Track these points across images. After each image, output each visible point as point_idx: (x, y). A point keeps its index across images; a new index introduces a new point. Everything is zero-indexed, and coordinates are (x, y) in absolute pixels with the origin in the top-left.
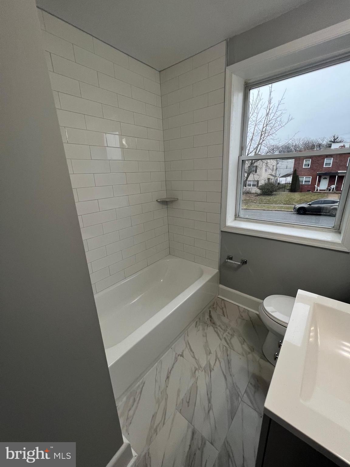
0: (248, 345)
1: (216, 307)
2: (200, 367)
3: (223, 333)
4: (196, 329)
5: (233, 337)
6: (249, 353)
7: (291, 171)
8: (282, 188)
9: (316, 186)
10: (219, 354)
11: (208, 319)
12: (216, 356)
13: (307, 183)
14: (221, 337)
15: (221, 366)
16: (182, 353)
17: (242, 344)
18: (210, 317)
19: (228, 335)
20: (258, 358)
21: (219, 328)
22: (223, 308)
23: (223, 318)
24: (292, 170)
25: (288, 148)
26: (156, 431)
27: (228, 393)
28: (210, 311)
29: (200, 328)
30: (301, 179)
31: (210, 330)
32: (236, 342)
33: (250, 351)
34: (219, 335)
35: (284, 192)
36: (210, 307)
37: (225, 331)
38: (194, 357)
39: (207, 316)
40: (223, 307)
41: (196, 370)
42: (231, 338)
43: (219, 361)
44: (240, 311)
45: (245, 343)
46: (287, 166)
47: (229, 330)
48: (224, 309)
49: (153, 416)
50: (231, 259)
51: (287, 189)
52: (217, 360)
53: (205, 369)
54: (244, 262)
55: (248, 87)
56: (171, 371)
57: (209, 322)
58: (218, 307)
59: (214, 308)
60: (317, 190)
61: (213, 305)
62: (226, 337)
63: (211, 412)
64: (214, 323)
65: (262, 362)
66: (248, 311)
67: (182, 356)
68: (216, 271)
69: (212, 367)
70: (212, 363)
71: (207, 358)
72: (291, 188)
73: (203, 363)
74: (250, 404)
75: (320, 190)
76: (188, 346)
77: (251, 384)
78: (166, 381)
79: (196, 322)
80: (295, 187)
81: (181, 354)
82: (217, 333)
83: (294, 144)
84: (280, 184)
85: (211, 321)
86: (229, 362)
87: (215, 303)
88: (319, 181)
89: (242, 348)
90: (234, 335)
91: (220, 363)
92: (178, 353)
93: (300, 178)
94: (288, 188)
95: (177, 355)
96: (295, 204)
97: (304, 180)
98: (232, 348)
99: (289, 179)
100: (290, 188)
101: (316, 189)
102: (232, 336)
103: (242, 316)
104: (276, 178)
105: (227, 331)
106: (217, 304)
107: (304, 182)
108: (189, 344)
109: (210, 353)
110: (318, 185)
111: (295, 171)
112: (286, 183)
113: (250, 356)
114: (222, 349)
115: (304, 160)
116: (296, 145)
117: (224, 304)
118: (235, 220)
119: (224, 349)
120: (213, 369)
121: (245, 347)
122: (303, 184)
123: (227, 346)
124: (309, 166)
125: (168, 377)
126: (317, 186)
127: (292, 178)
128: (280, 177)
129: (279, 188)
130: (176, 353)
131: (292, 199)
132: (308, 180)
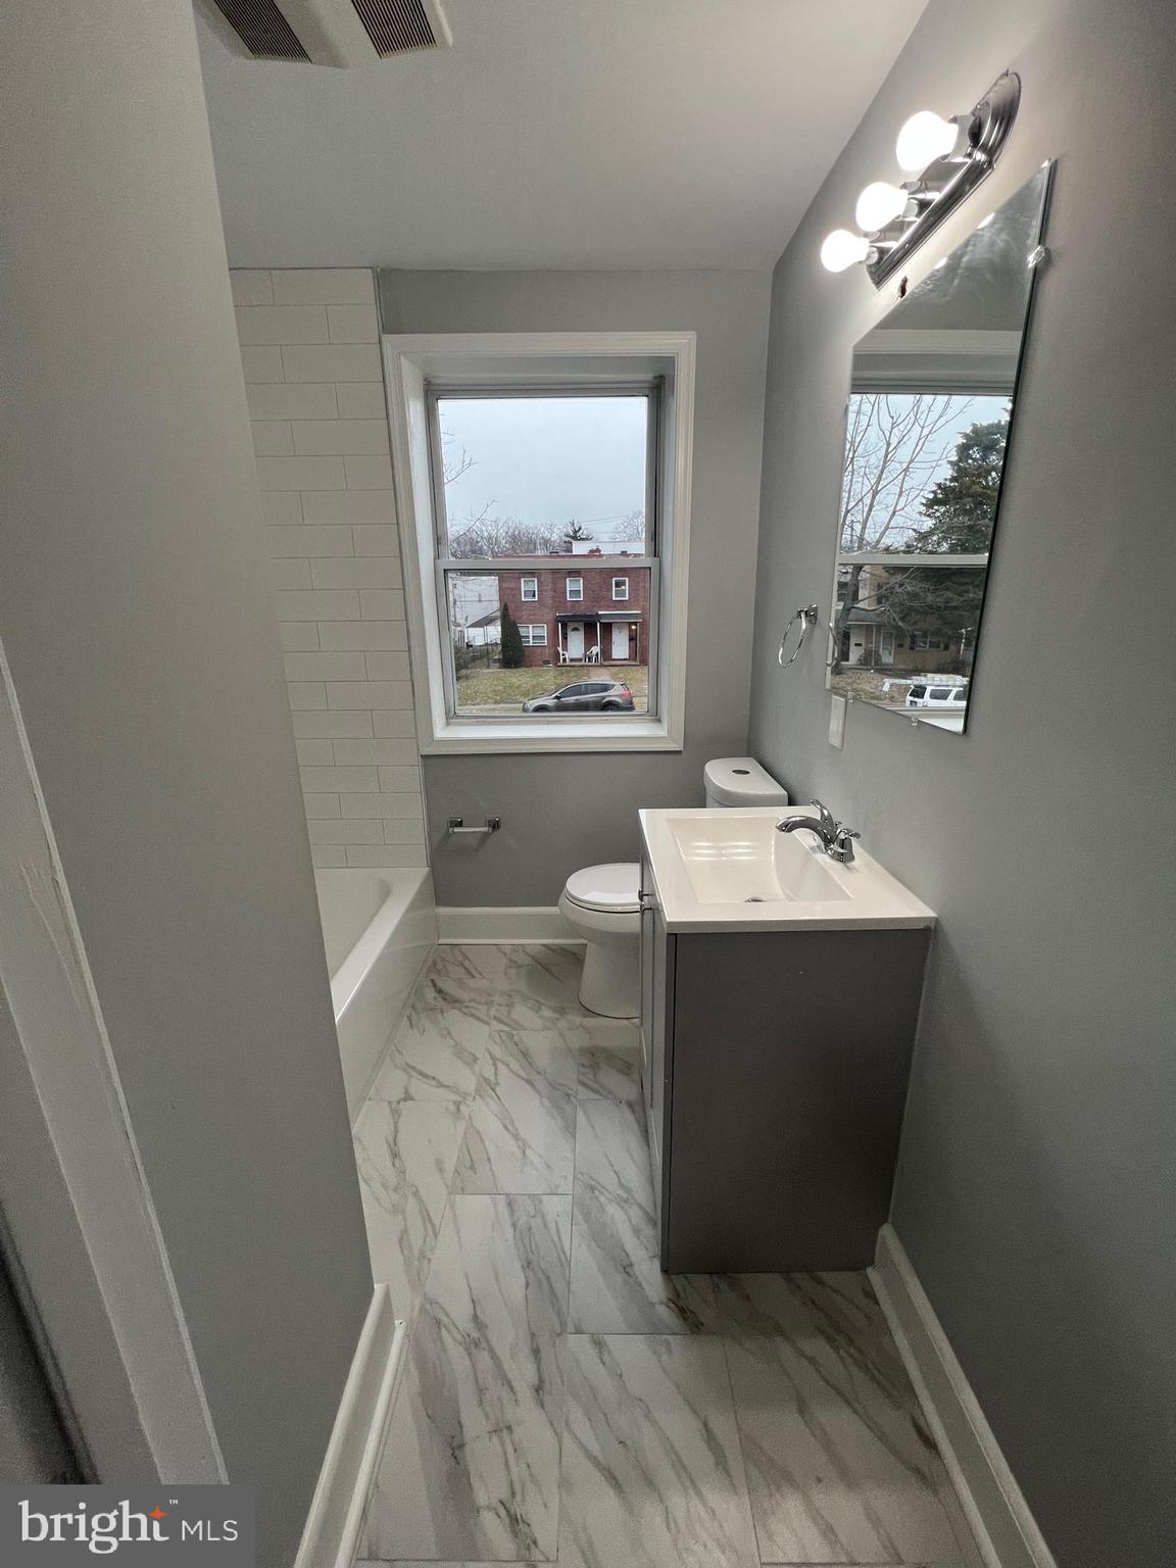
0: (550, 1007)
1: (445, 966)
2: (465, 1095)
3: (488, 1010)
4: (415, 1030)
5: (513, 1007)
6: (557, 1019)
7: (494, 607)
8: (481, 657)
9: (560, 649)
10: (498, 1052)
11: (435, 998)
12: (493, 1058)
13: (538, 643)
14: (486, 1018)
15: (512, 1071)
16: (406, 1091)
17: (537, 1012)
18: (440, 991)
19: (499, 1008)
20: (577, 1020)
21: (471, 1004)
22: (462, 963)
23: (472, 983)
24: (496, 605)
25: (473, 542)
26: (422, 1256)
27: (546, 1101)
28: (432, 981)
29: (426, 1023)
30: (522, 631)
31: (453, 1016)
32: (522, 1013)
33: (556, 1016)
34: (478, 1018)
35: (488, 667)
36: (429, 971)
37: (489, 1004)
38: (442, 1085)
39: (430, 994)
40: (460, 958)
41: (458, 1105)
42: (509, 1013)
43: (503, 1063)
44: (505, 954)
45: (543, 1008)
46: (480, 595)
47: (497, 999)
48: (467, 963)
49: (401, 1240)
50: (460, 824)
51: (495, 661)
52: (499, 1064)
53: (479, 1092)
54: (495, 825)
55: (432, 393)
56: (395, 1140)
57: (441, 1003)
58: (449, 967)
59: (439, 971)
60: (564, 659)
61: (435, 966)
62: (498, 1015)
63: (529, 1152)
64: (456, 1001)
65: (590, 1022)
66: (523, 945)
67: (408, 1097)
68: (423, 871)
69: (493, 1079)
70: (490, 1074)
71: (473, 1073)
72: (504, 656)
73: (469, 1083)
74: (597, 1097)
75: (571, 660)
76: (414, 1073)
77: (583, 1066)
78: (394, 1165)
79: (409, 1018)
80: (512, 653)
81: (403, 1096)
82: (472, 1015)
83: (486, 534)
84: (471, 646)
85: (445, 999)
86: (525, 1054)
87: (438, 960)
88: (565, 638)
89: (542, 1017)
90: (512, 1002)
91: (508, 1066)
92: (396, 1099)
93: (520, 629)
94: (497, 657)
95: (394, 1105)
96: (521, 699)
97: (533, 633)
98: (520, 1027)
99: (494, 633)
100: (501, 657)
101: (561, 658)
102: (510, 1005)
103: (515, 962)
104: (459, 629)
105: (495, 1003)
106: (443, 960)
107: (531, 639)
108: (413, 1068)
109: (476, 1059)
110: (565, 648)
111: (505, 609)
112: (487, 644)
113: (562, 1024)
114: (498, 1040)
115: (520, 578)
116: (490, 538)
117: (461, 952)
118: (448, 725)
119: (504, 1038)
120: (498, 1084)
121: (546, 1013)
122: (531, 644)
123: (505, 1028)
124: (534, 596)
125: (395, 1155)
126: (563, 650)
127: (499, 628)
128: (469, 627)
129: (474, 659)
130: (389, 1102)
131: (511, 686)
132: (539, 632)
